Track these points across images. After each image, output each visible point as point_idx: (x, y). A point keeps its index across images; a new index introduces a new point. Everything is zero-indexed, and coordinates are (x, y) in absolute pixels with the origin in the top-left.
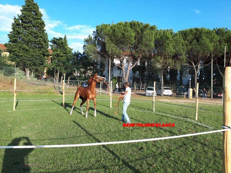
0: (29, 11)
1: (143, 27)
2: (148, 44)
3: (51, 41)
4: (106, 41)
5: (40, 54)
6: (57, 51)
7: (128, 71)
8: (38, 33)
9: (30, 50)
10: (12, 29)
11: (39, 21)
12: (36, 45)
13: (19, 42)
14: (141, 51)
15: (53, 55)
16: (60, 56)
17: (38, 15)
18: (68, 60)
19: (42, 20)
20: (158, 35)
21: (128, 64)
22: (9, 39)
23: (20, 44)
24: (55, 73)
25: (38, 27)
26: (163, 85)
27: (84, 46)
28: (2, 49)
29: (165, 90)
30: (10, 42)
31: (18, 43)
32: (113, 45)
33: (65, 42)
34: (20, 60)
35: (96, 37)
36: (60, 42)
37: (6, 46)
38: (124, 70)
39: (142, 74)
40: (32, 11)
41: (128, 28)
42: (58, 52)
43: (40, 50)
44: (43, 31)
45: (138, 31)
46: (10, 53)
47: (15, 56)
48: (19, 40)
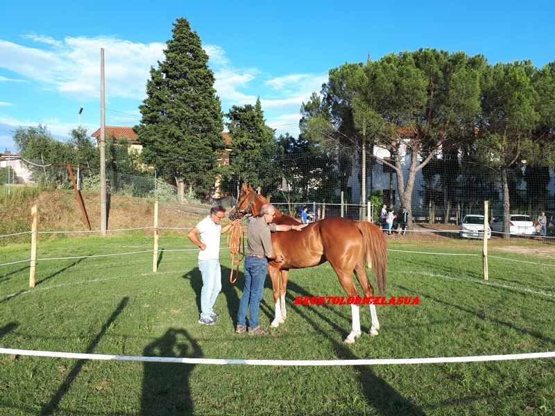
0: (182, 52)
1: (449, 61)
2: (463, 105)
3: (228, 115)
4: (353, 105)
5: (205, 145)
6: (242, 137)
7: (412, 176)
8: (201, 98)
9: (184, 137)
10: (148, 93)
11: (201, 70)
12: (196, 126)
13: (162, 121)
14: (445, 123)
15: (234, 146)
16: (248, 147)
17: (200, 58)
18: (265, 155)
19: (208, 69)
20: (490, 78)
21: (412, 156)
22: (141, 115)
23: (164, 126)
24: (238, 187)
25: (201, 84)
26: (508, 209)
27: (301, 121)
28: (129, 139)
29: (515, 223)
30: (144, 121)
31: (160, 124)
32: (372, 113)
33: (258, 116)
34: (165, 161)
35: (328, 98)
36: (248, 115)
37: (136, 132)
38: (400, 172)
39: (449, 182)
40: (186, 51)
41: (409, 67)
42: (244, 139)
43: (206, 136)
44: (211, 93)
45: (437, 73)
46: (144, 146)
47: (154, 153)
48: (162, 118)
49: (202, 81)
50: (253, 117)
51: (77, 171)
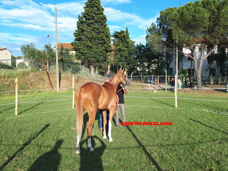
0: (92, 7)
1: (220, 4)
3: (113, 36)
5: (103, 50)
6: (119, 45)
7: (201, 62)
8: (100, 28)
9: (93, 47)
10: (77, 27)
11: (101, 16)
12: (99, 41)
14: (218, 35)
15: (115, 50)
16: (122, 50)
17: (100, 10)
18: (130, 54)
19: (104, 15)
21: (201, 51)
22: (75, 37)
23: (84, 42)
24: (118, 69)
25: (100, 22)
27: (146, 37)
28: (69, 48)
30: (76, 40)
31: (83, 41)
32: (181, 31)
33: (127, 35)
34: (85, 58)
35: (160, 25)
36: (122, 35)
37: (72, 45)
38: (195, 60)
40: (94, 7)
41: (199, 8)
42: (120, 47)
44: (105, 26)
45: (214, 10)
46: (76, 51)
47: (80, 54)
48: (83, 38)
49: (101, 20)
50: (124, 36)
51: (47, 63)
